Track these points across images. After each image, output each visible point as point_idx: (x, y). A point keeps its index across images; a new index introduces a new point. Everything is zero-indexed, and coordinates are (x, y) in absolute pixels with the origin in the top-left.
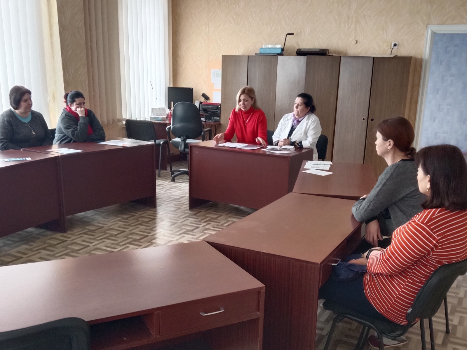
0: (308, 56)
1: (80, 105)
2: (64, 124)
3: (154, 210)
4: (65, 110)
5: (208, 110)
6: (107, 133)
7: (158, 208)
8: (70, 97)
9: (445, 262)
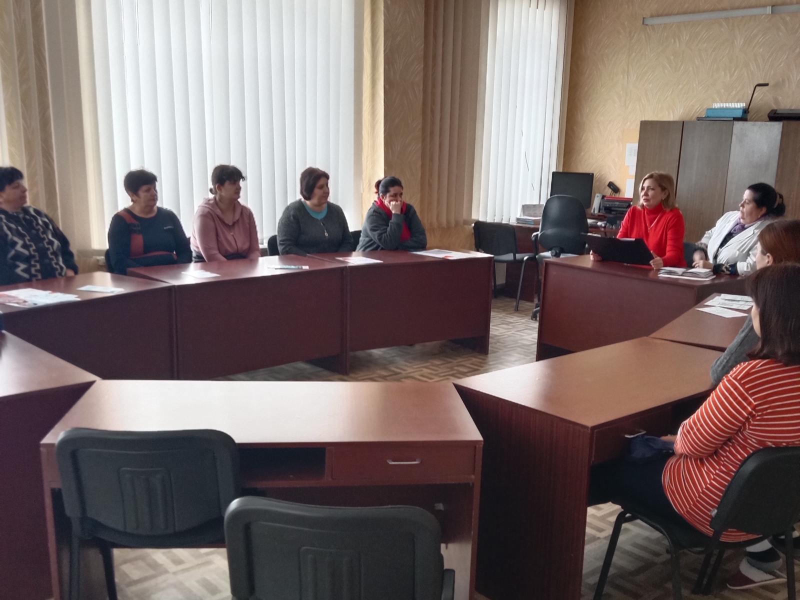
0: (785, 122)
1: (395, 197)
2: (371, 224)
3: (484, 358)
4: (375, 204)
5: (612, 209)
6: (430, 239)
7: (489, 355)
8: (383, 186)
9: (770, 444)
